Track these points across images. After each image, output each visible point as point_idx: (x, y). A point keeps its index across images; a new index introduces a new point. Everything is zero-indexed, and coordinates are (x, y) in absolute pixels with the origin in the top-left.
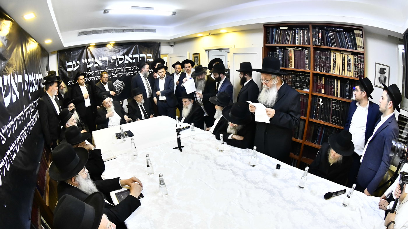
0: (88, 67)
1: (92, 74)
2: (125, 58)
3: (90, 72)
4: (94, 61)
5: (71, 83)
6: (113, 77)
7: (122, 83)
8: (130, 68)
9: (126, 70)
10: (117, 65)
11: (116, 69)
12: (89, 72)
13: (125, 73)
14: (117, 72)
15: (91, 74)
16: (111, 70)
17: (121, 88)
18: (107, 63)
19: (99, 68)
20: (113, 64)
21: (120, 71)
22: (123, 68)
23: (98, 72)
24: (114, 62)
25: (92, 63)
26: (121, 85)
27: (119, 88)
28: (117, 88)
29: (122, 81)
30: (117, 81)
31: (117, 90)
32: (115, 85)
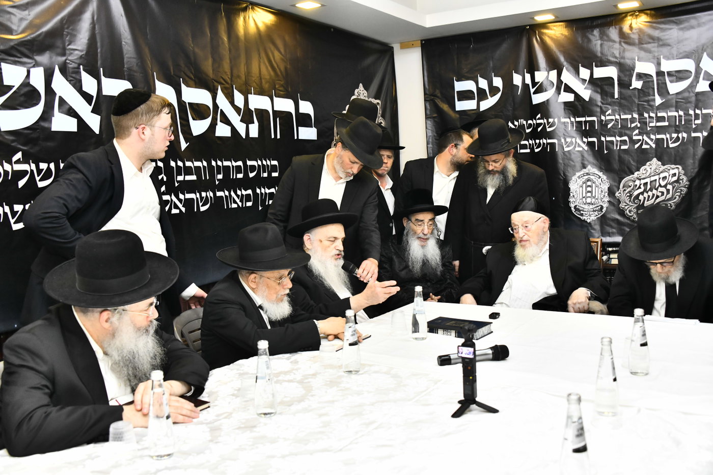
0: (534, 103)
1: (549, 130)
2: (698, 70)
3: (541, 121)
4: (560, 81)
6: (636, 146)
7: (674, 175)
9: (699, 122)
10: (658, 101)
12: (539, 121)
13: (693, 135)
14: (659, 130)
15: (544, 128)
17: (669, 196)
18: (612, 89)
19: (580, 107)
20: (642, 95)
21: (673, 124)
22: (687, 114)
23: (572, 123)
24: (646, 89)
25: (551, 88)
26: (671, 184)
27: (660, 192)
28: (652, 192)
29: (677, 168)
30: (654, 163)
31: (648, 200)
32: (644, 179)
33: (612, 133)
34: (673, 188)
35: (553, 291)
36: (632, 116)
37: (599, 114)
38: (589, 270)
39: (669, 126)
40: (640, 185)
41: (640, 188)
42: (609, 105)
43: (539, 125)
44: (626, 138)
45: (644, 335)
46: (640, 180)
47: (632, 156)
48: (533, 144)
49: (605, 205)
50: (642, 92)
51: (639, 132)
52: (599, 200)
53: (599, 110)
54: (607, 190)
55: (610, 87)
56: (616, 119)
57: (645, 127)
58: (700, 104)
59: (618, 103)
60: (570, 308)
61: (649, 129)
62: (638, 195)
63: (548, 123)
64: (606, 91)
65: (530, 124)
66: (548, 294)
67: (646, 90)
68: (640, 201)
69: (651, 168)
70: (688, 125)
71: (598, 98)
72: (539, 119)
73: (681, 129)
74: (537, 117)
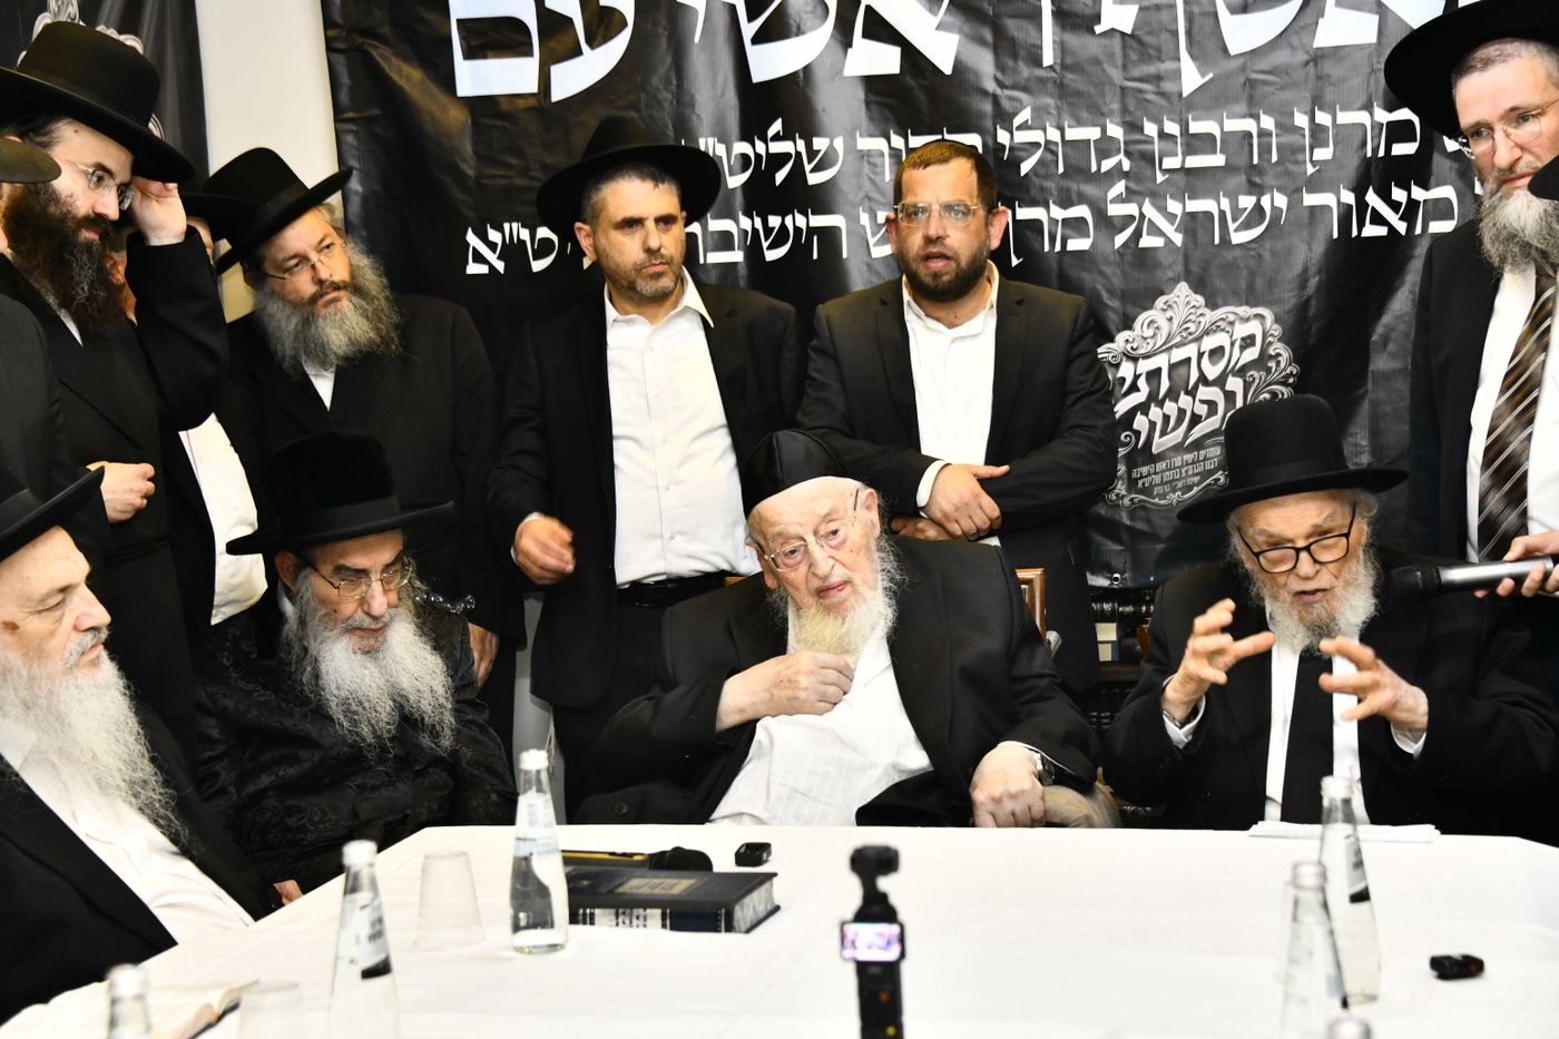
0: (758, 75)
1: (814, 179)
3: (786, 147)
5: (512, 251)
6: (1120, 239)
7: (1248, 341)
8: (1399, 131)
9: (1323, 154)
10: (1191, 78)
11: (1172, 128)
12: (778, 147)
13: (1310, 199)
14: (1193, 182)
15: (798, 171)
16: (1093, 133)
18: (1033, 33)
19: (922, 97)
20: (1134, 56)
21: (1242, 161)
22: (1286, 127)
23: (895, 153)
24: (1150, 33)
25: (817, 21)
26: (1241, 372)
27: (1202, 402)
28: (1176, 401)
29: (1260, 317)
30: (1181, 301)
31: (1163, 433)
32: (1146, 356)
33: (1034, 192)
34: (1247, 386)
35: (918, 760)
36: (1104, 131)
37: (989, 124)
38: (1023, 679)
39: (1228, 169)
40: (1137, 377)
41: (1134, 388)
42: (1025, 89)
43: (778, 160)
44: (1082, 211)
45: (1359, 864)
46: (1135, 360)
47: (1103, 274)
48: (755, 231)
50: (1135, 45)
51: (1127, 188)
53: (987, 107)
55: (1024, 24)
56: (1048, 142)
57: (1149, 173)
58: (1329, 94)
59: (1055, 82)
60: (982, 814)
61: (1160, 178)
62: (1131, 414)
63: (812, 154)
64: (1013, 40)
65: (745, 157)
66: (901, 771)
67: (1148, 39)
68: (1138, 434)
69: (1170, 319)
70: (1292, 168)
71: (984, 63)
72: (776, 138)
73: (1269, 180)
74: (771, 132)
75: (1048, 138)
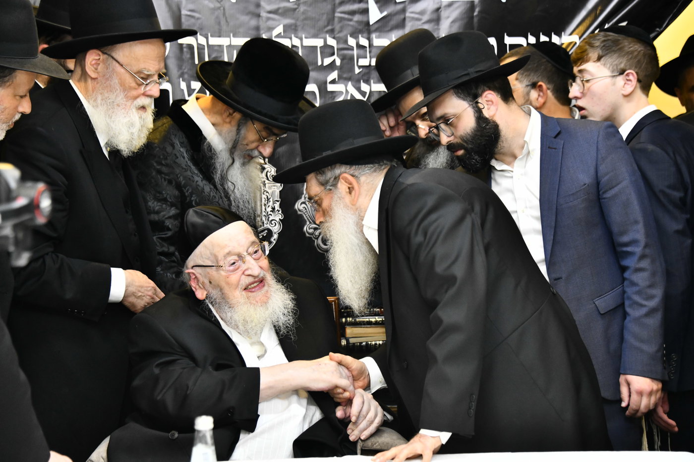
10: (375, 14)
11: (364, 42)
36: (325, 41)
42: (281, 14)
44: (313, 88)
49: (276, 229)
51: (338, 75)
52: (264, 218)
54: (277, 196)
57: (350, 66)
59: (297, 11)
61: (357, 71)
75: (293, 44)
